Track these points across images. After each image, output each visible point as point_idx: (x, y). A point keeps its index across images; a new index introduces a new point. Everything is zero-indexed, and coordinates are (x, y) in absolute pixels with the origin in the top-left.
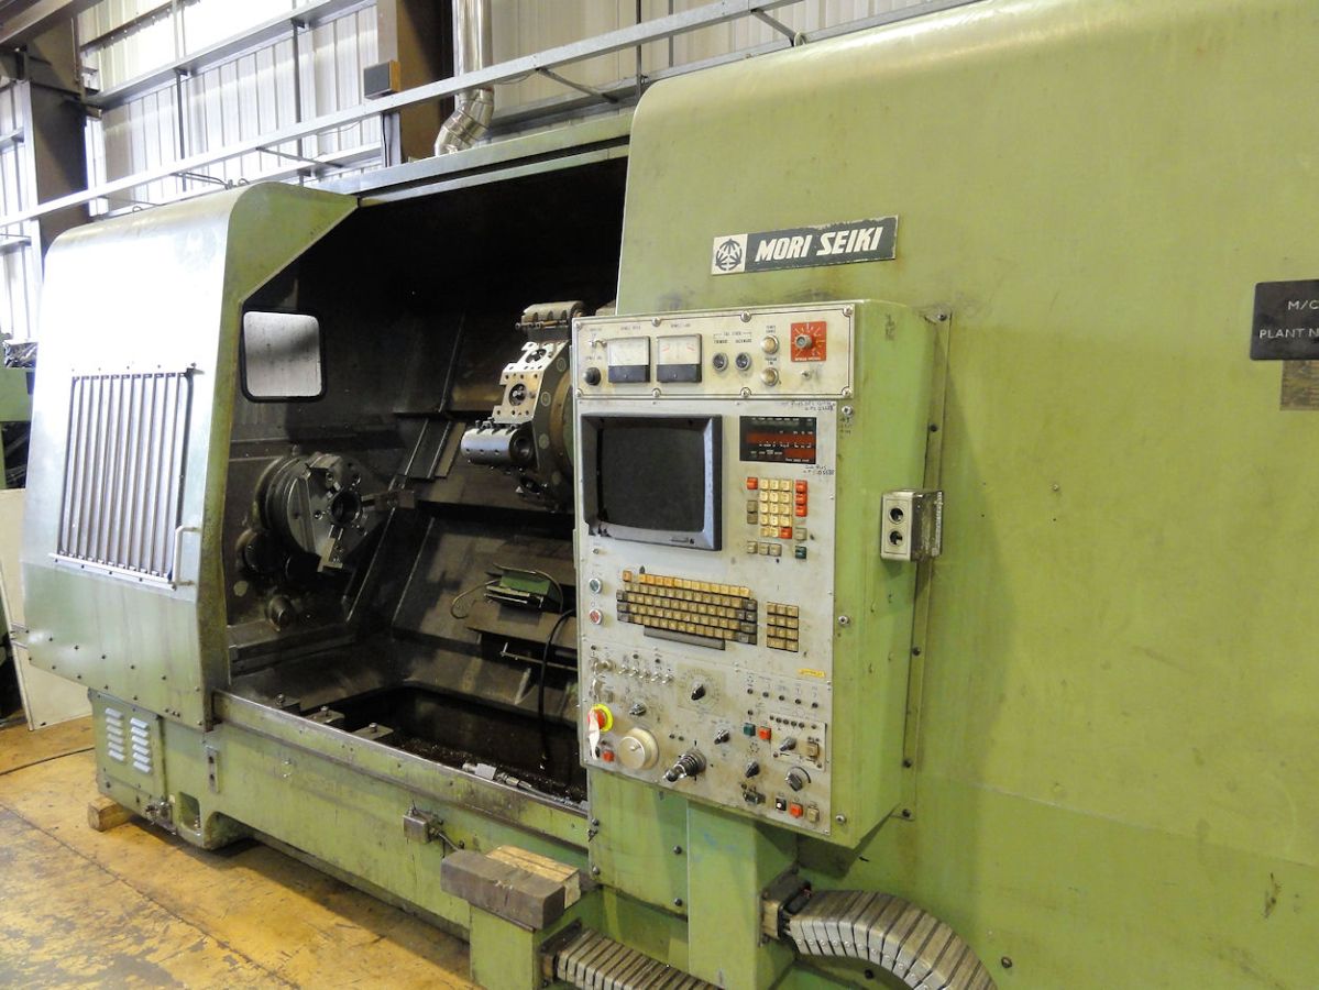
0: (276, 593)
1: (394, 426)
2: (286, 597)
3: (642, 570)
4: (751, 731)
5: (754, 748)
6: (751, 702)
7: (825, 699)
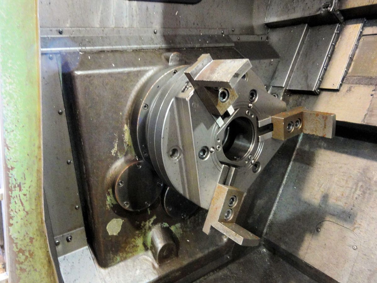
0: (155, 223)
1: (264, 38)
2: (166, 225)
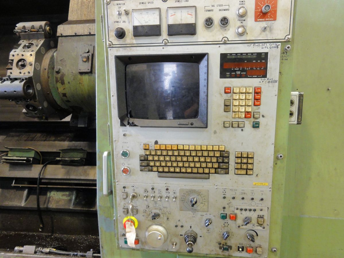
3: (156, 143)
4: (224, 217)
5: (226, 225)
6: (225, 203)
7: (268, 196)
